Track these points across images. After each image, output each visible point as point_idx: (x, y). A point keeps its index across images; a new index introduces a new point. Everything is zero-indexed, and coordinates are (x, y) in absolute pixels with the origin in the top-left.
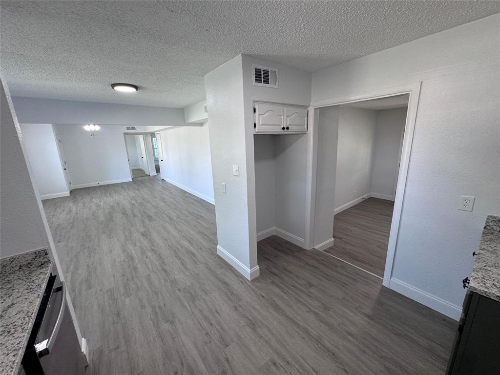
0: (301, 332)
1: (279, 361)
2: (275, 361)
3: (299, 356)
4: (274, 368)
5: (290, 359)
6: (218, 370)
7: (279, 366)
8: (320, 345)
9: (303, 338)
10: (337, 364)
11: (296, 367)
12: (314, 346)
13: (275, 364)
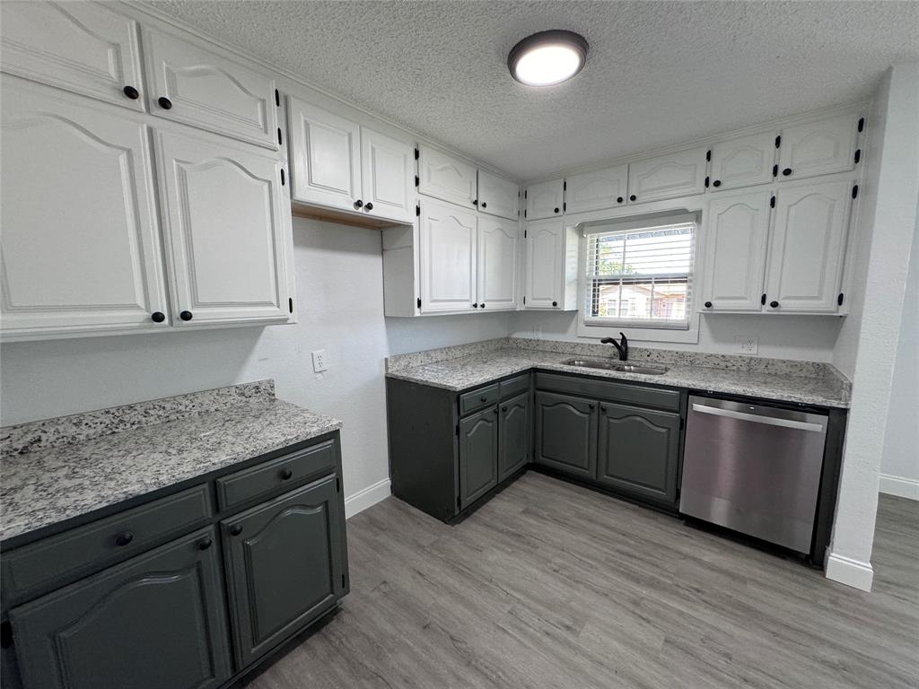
1: (564, 634)
2: (569, 633)
4: (568, 622)
6: (647, 605)
7: (559, 626)
8: (494, 677)
10: (464, 646)
11: (532, 630)
12: (505, 674)
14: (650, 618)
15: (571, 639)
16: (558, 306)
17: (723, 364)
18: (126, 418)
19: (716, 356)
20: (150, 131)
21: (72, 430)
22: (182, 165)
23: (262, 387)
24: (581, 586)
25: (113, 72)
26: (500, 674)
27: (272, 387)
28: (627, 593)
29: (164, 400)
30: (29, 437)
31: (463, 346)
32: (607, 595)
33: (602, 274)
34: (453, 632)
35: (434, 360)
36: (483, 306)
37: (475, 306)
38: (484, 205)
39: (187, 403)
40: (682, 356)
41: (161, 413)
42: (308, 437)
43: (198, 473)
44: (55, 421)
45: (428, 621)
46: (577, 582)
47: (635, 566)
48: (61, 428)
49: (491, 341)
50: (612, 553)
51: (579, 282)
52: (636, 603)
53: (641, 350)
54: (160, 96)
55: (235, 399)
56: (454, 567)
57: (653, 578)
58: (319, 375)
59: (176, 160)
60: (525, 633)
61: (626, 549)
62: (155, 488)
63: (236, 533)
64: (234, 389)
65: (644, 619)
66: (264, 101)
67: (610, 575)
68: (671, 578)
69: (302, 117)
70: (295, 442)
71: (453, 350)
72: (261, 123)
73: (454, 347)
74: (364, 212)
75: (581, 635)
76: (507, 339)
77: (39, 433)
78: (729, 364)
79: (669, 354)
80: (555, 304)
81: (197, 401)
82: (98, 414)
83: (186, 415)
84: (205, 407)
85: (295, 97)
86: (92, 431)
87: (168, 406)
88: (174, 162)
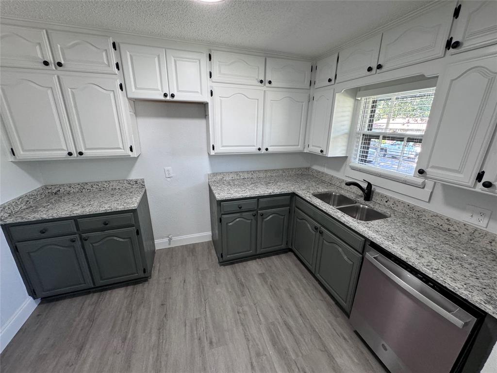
0: (163, 363)
1: (206, 344)
2: (209, 345)
3: (185, 340)
4: (214, 340)
5: (196, 341)
6: (263, 359)
7: (208, 339)
8: (161, 341)
9: (167, 355)
10: (165, 321)
11: (196, 332)
12: (165, 343)
13: (211, 343)
14: (256, 368)
15: (207, 349)
16: (324, 153)
17: (446, 227)
18: (85, 187)
19: (441, 218)
20: (58, 77)
21: (68, 189)
22: (73, 90)
23: (138, 182)
24: (241, 328)
25: (40, 56)
26: (164, 342)
27: (143, 182)
28: (260, 347)
29: (98, 182)
30: (56, 189)
31: (266, 170)
32: (248, 340)
33: (375, 131)
34: (168, 313)
35: (242, 177)
36: (267, 149)
37: (259, 149)
38: (270, 82)
39: (107, 184)
40: (412, 208)
41: (97, 187)
42: (117, 210)
43: (67, 216)
44: (63, 185)
45: (165, 303)
46: (242, 324)
47: (284, 335)
48: (65, 188)
49: (293, 169)
50: (280, 320)
51: (351, 135)
52: (258, 355)
53: (382, 196)
54: (57, 62)
55: (126, 185)
56: (199, 285)
57: (285, 349)
58: (168, 179)
59: (70, 88)
60: (192, 331)
61: (291, 323)
62: (52, 218)
63: (86, 240)
64: (126, 181)
65: (252, 365)
66: (106, 50)
67: (264, 331)
68: (297, 356)
69: (128, 53)
70: (110, 211)
71: (257, 172)
72: (106, 62)
73: (259, 171)
74: (171, 99)
75: (213, 350)
76: (308, 169)
77: (59, 188)
78: (451, 228)
79: (403, 205)
80: (322, 151)
81: (111, 184)
82: (76, 184)
83: (107, 189)
84: (114, 187)
85: (122, 43)
86: (75, 190)
87: (100, 185)
88: (69, 90)
